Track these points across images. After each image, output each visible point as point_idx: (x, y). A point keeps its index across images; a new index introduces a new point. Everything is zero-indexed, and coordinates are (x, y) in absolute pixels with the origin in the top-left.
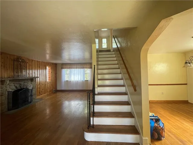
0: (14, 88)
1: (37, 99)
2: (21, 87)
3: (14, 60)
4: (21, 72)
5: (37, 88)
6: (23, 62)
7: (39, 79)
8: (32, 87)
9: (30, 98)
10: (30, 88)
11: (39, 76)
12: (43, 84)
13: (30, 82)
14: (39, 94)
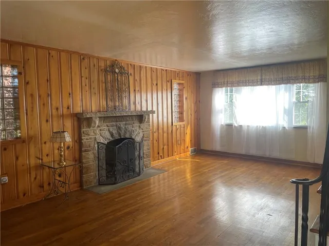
0: (108, 135)
1: (153, 168)
2: (120, 134)
3: (106, 71)
4: (120, 99)
5: (153, 141)
6: (121, 73)
7: (155, 115)
8: (141, 135)
10: (138, 139)
11: (155, 109)
12: (165, 129)
13: (137, 124)
14: (156, 155)
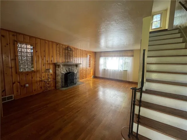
0: (66, 71)
1: (80, 82)
2: (69, 71)
3: (65, 49)
4: (70, 59)
5: (80, 73)
6: (71, 50)
7: (81, 65)
8: (77, 71)
9: (75, 80)
10: (75, 72)
11: (81, 63)
12: (85, 70)
13: (75, 67)
14: (81, 78)
